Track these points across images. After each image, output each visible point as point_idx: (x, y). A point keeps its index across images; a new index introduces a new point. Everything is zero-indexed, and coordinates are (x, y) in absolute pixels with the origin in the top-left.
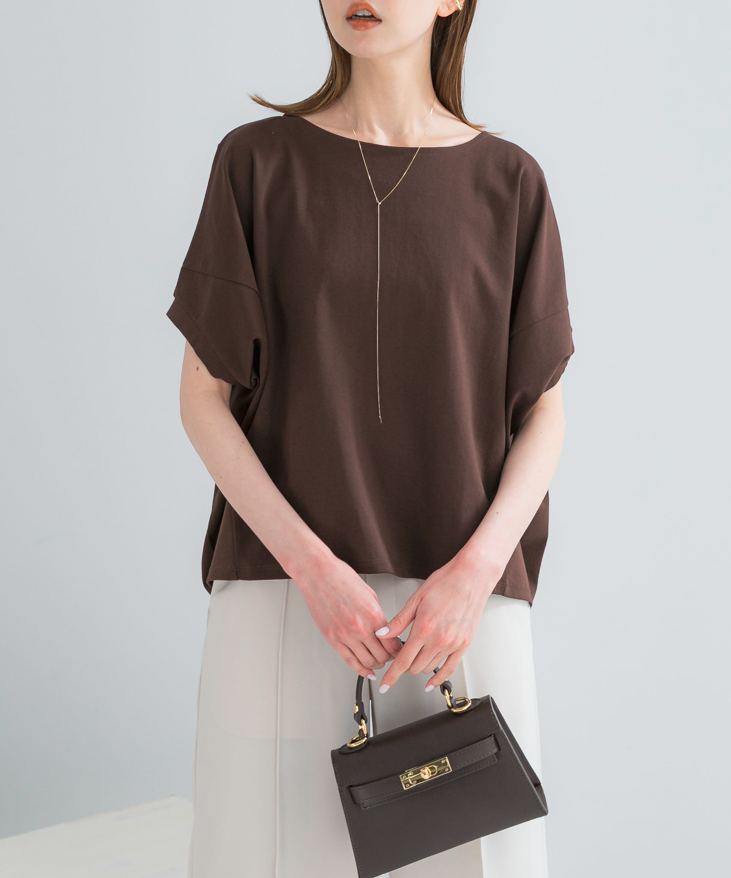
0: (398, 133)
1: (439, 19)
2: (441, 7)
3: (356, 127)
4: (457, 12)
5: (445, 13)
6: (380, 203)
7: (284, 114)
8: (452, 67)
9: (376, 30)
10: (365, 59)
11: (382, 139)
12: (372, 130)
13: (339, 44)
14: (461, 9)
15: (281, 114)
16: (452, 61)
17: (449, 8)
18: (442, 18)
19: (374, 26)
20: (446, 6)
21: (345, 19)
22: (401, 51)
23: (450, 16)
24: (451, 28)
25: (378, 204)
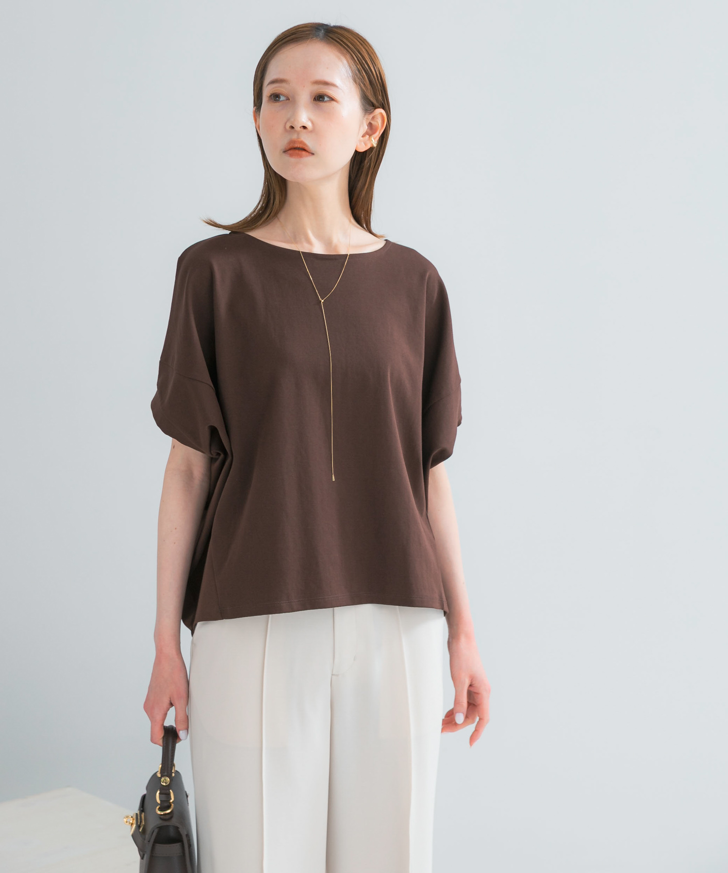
0: (328, 243)
1: (356, 153)
2: (358, 144)
3: (295, 239)
4: (372, 149)
5: (362, 149)
6: (323, 301)
7: (230, 232)
8: (366, 193)
9: (309, 159)
10: (298, 183)
11: (318, 249)
12: (309, 242)
13: (277, 172)
14: (375, 145)
15: (228, 232)
16: (366, 187)
17: (366, 144)
18: (359, 152)
19: (307, 156)
20: (363, 143)
21: (282, 152)
22: (328, 178)
23: (366, 152)
24: (366, 161)
25: (321, 301)
